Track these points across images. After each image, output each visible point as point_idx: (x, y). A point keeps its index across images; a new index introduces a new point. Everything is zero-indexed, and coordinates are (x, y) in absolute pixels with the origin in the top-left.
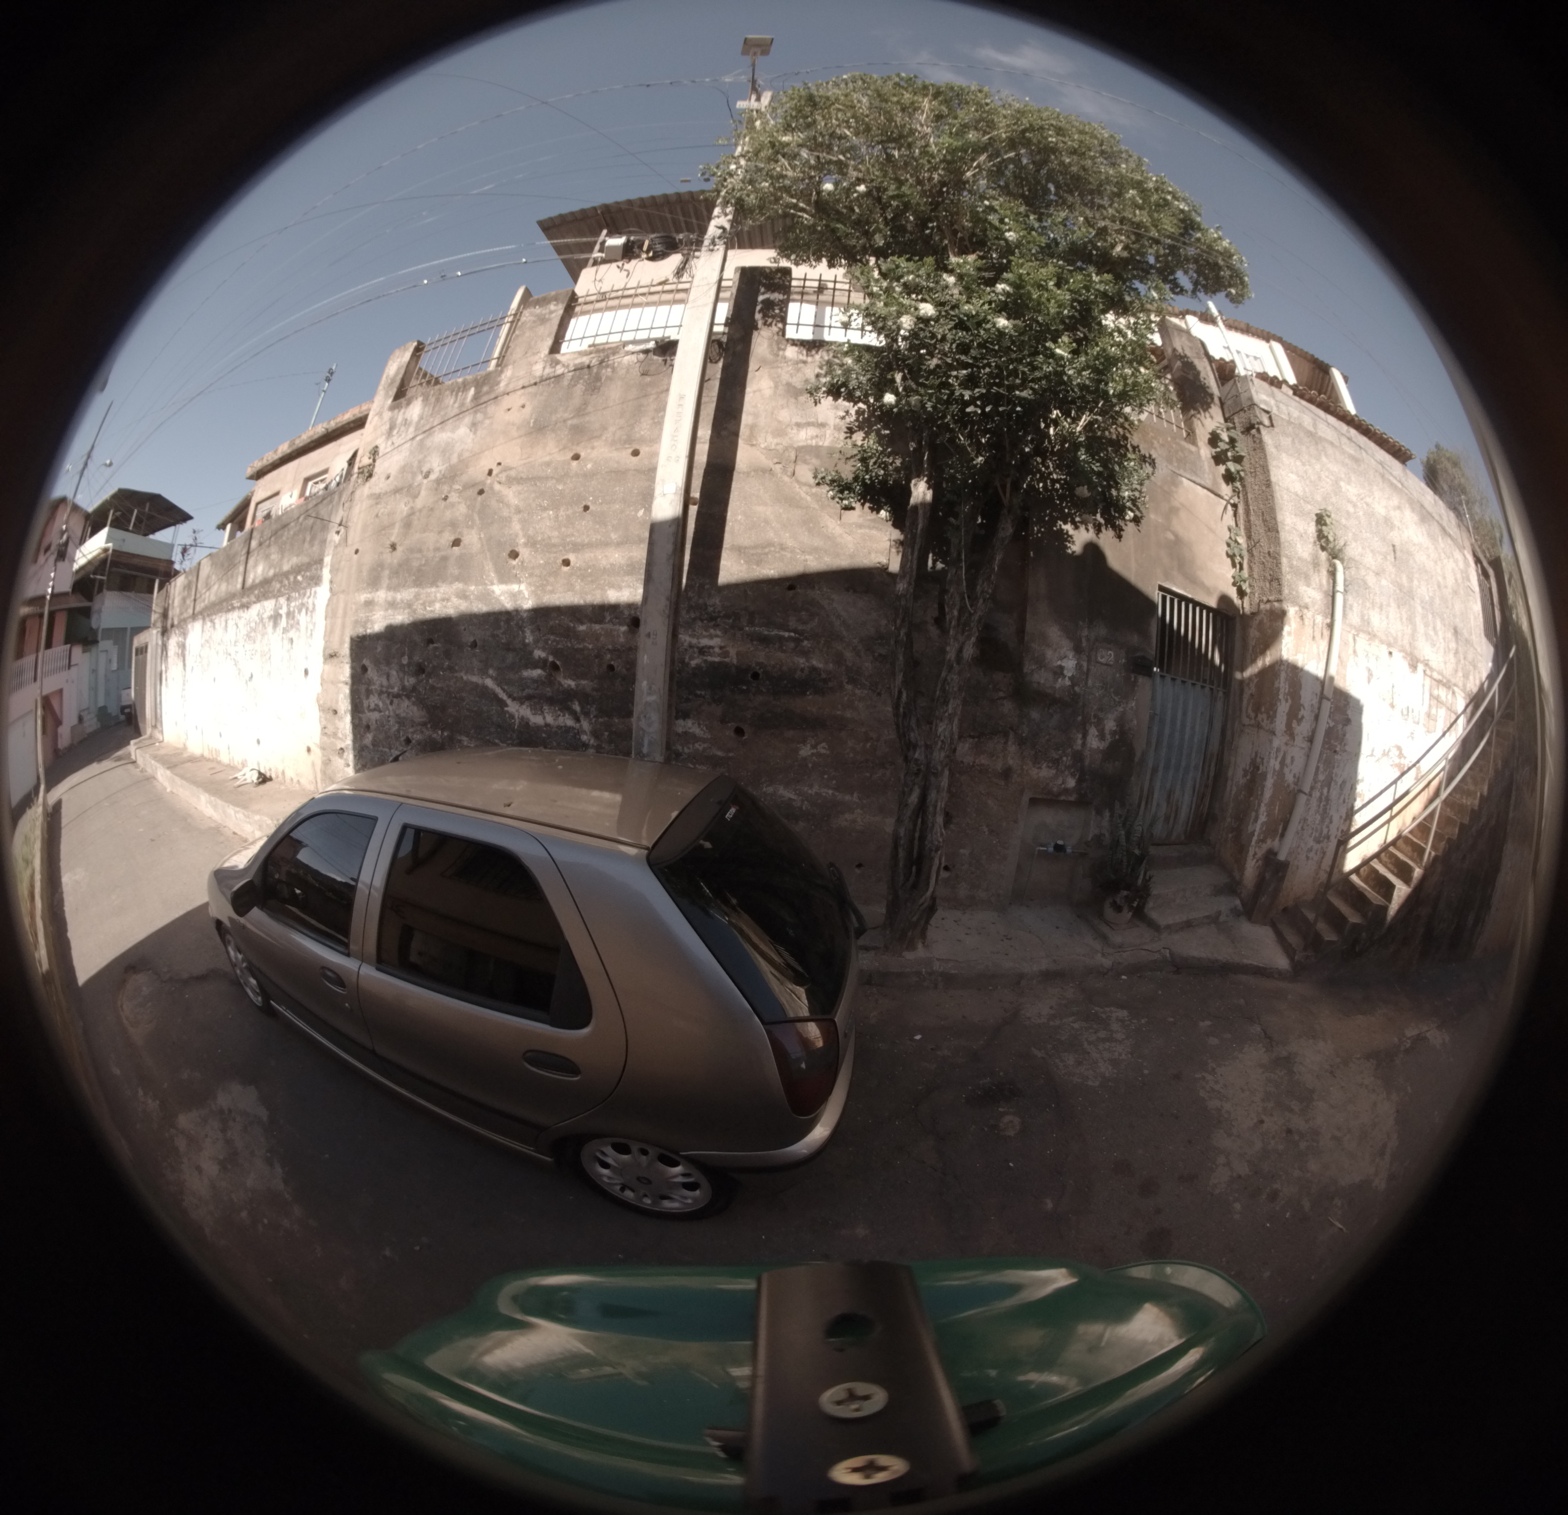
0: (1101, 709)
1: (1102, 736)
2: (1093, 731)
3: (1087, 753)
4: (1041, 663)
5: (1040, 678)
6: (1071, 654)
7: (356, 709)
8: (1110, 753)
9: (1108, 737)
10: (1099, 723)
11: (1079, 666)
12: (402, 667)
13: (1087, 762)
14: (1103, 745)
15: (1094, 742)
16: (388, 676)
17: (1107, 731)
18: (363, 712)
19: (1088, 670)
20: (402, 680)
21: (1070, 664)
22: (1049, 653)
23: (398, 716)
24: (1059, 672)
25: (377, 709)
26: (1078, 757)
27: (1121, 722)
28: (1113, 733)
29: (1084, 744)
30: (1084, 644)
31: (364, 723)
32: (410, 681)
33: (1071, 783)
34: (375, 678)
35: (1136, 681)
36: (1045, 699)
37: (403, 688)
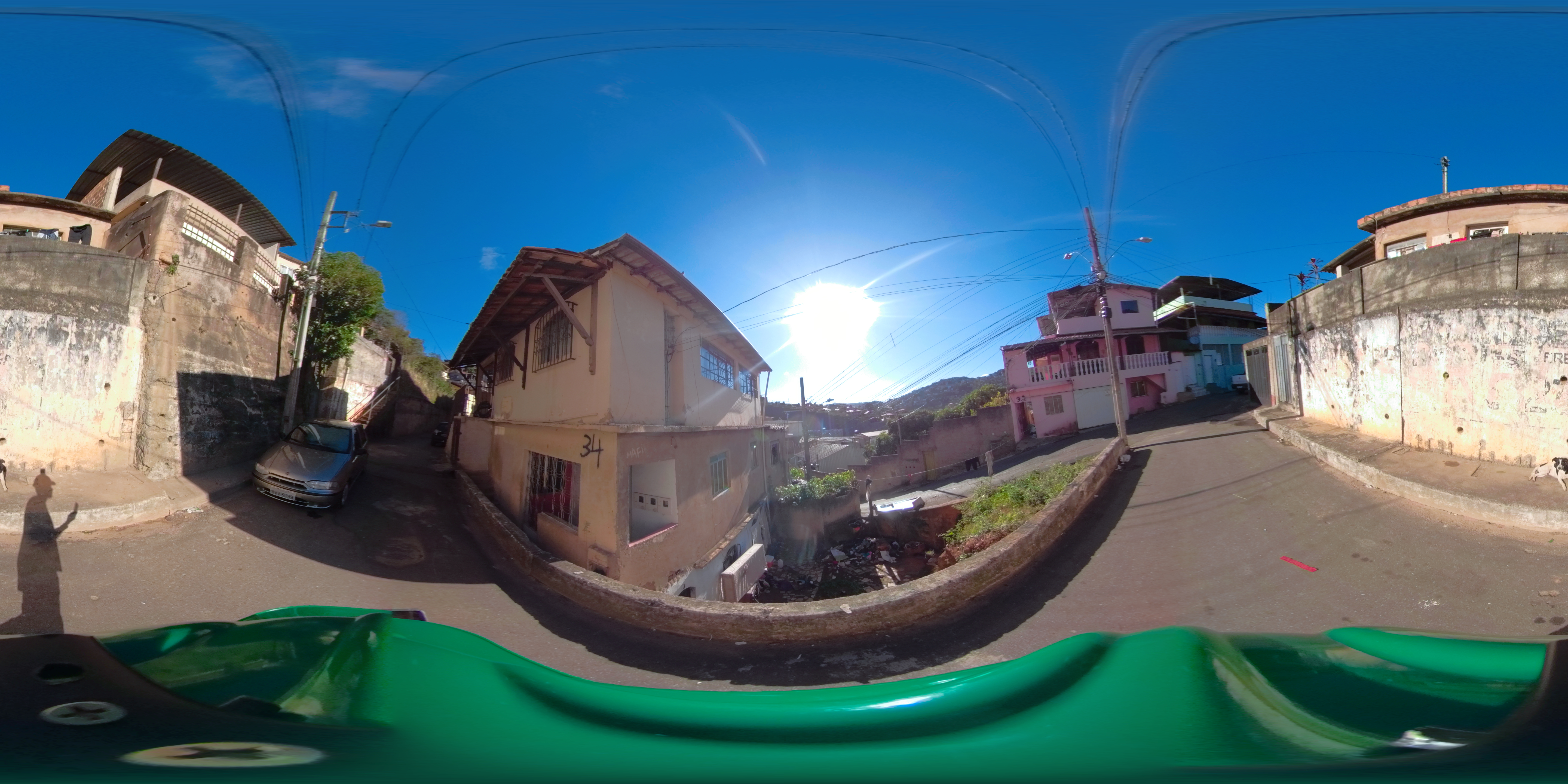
7: (184, 412)
12: (211, 393)
16: (204, 397)
18: (189, 415)
20: (211, 399)
23: (209, 415)
25: (198, 413)
31: (189, 420)
32: (215, 400)
34: (196, 397)
37: (212, 403)
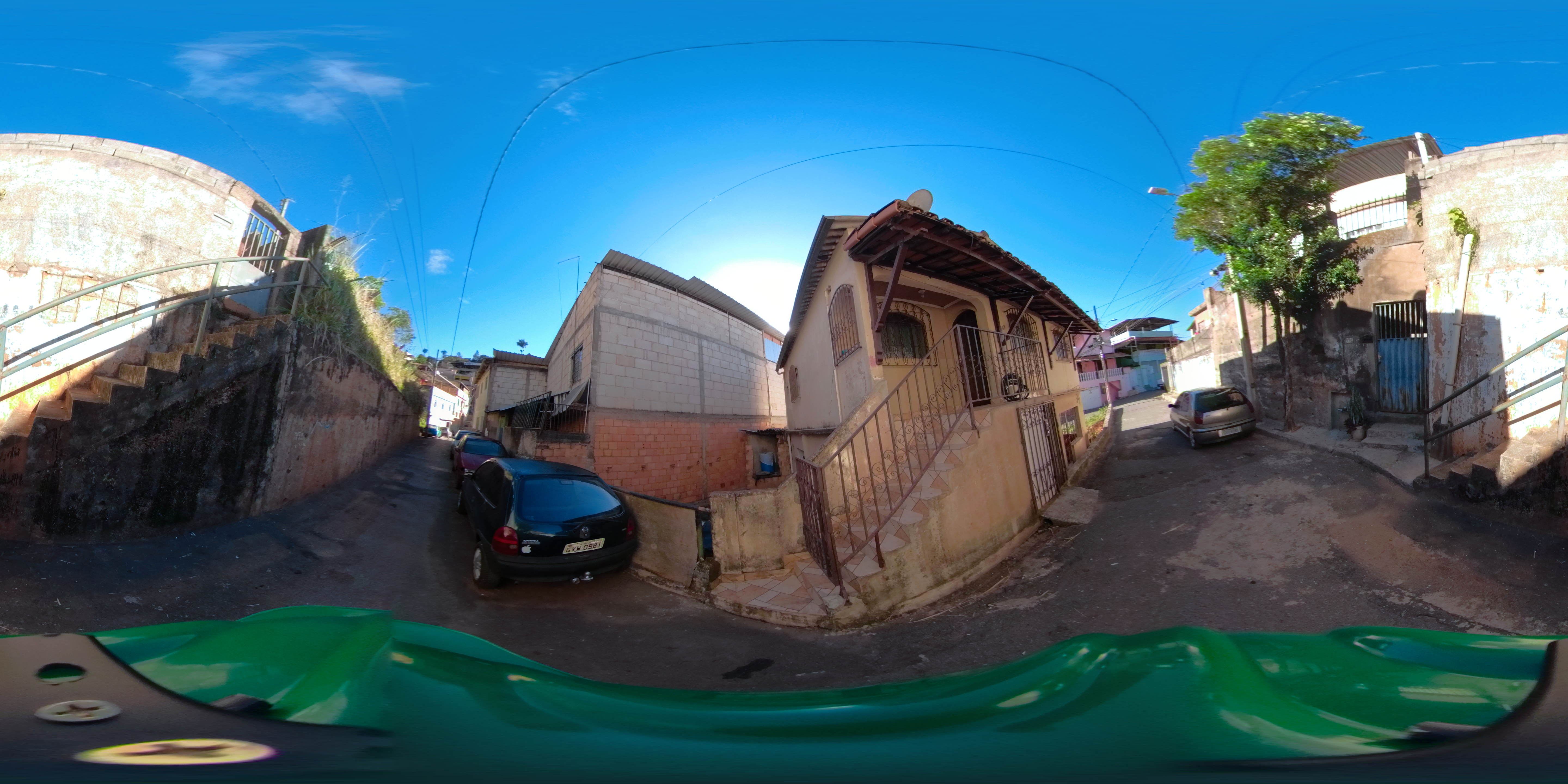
0: (1351, 360)
1: (1354, 369)
2: (1350, 368)
3: (1349, 376)
4: (1329, 349)
5: (1329, 354)
6: (1337, 343)
8: (1359, 374)
9: (1357, 370)
10: (1352, 364)
11: (1340, 347)
13: (1350, 379)
14: (1355, 372)
15: (1351, 372)
17: (1356, 366)
19: (1344, 347)
21: (1337, 347)
22: (1331, 345)
24: (1334, 350)
26: (1345, 378)
27: (1361, 363)
28: (1359, 367)
29: (1347, 373)
30: (1341, 338)
33: (1344, 387)
35: (1365, 346)
36: (1332, 360)
